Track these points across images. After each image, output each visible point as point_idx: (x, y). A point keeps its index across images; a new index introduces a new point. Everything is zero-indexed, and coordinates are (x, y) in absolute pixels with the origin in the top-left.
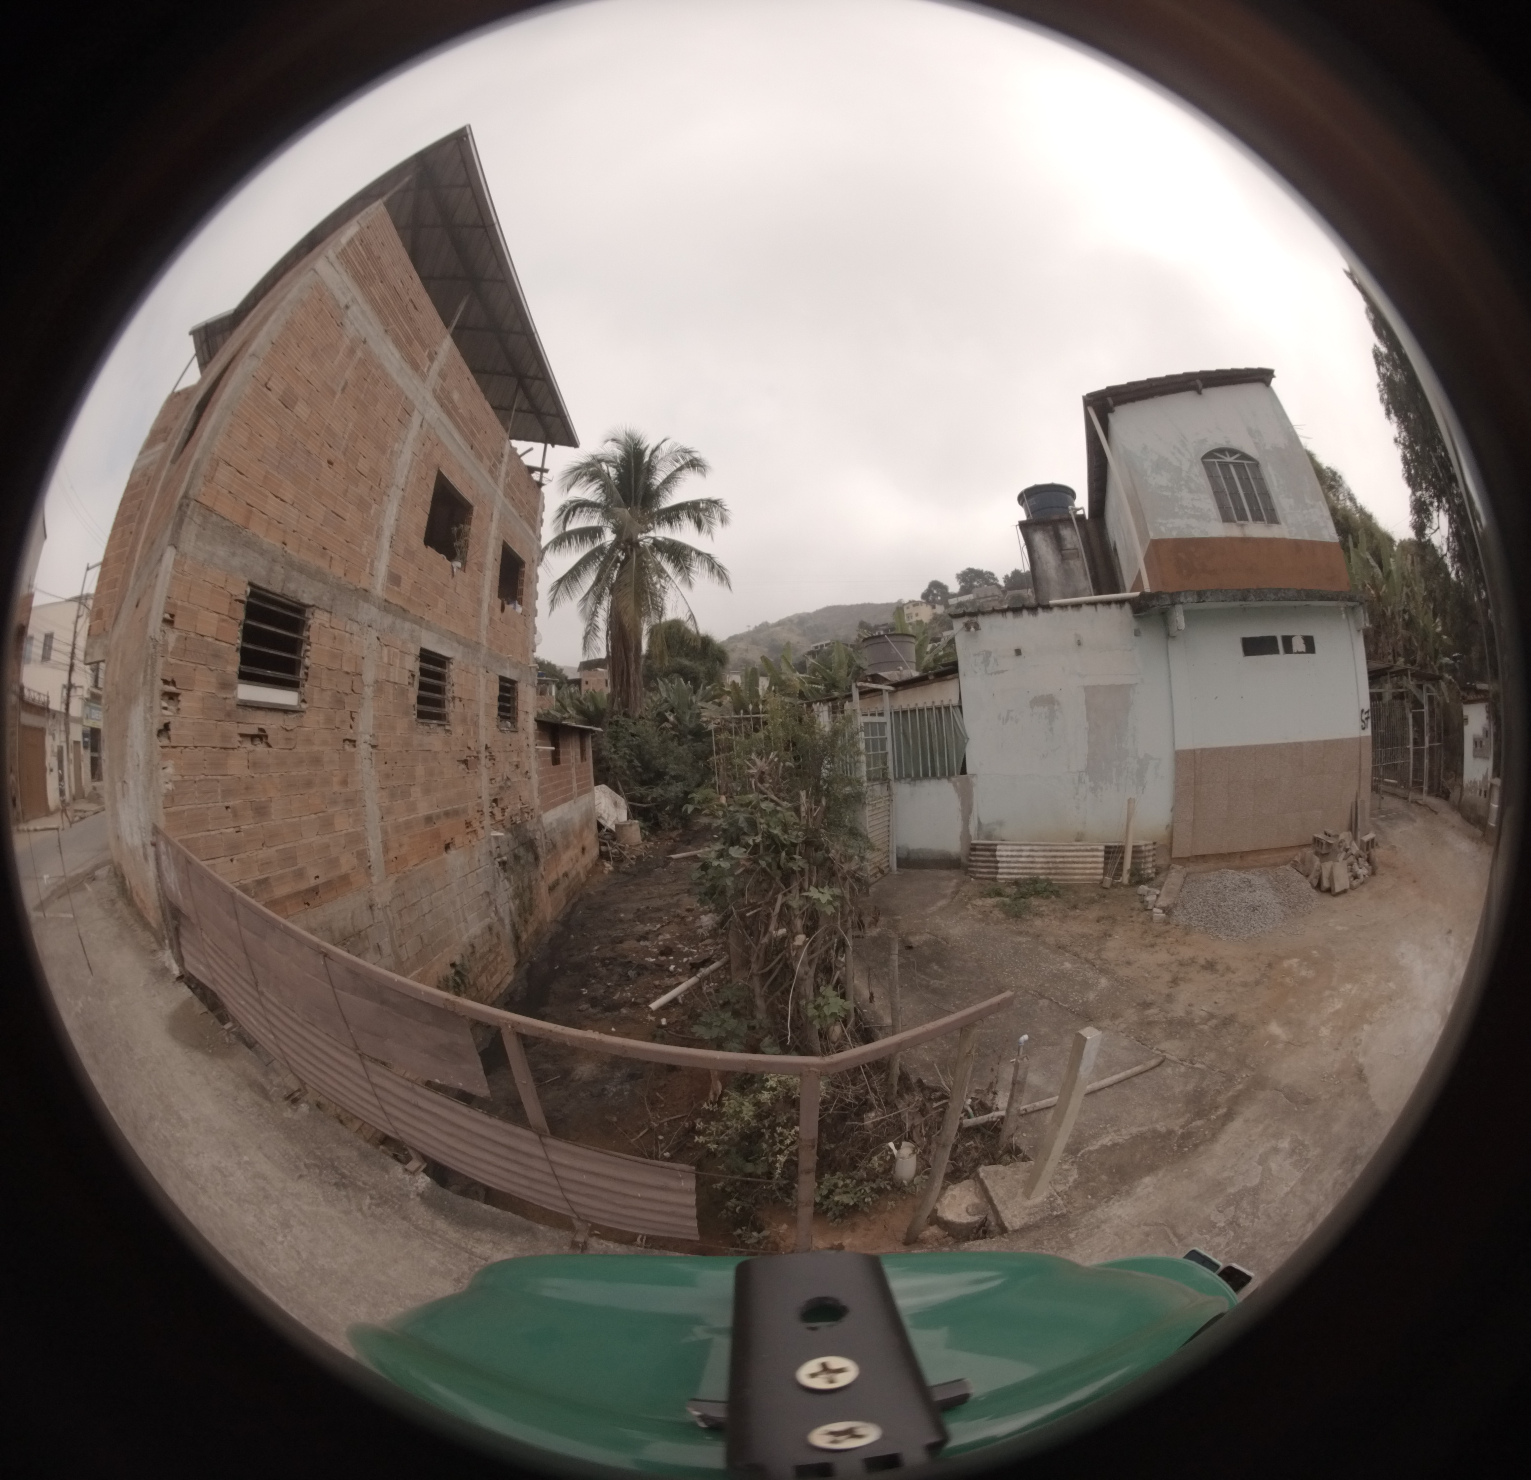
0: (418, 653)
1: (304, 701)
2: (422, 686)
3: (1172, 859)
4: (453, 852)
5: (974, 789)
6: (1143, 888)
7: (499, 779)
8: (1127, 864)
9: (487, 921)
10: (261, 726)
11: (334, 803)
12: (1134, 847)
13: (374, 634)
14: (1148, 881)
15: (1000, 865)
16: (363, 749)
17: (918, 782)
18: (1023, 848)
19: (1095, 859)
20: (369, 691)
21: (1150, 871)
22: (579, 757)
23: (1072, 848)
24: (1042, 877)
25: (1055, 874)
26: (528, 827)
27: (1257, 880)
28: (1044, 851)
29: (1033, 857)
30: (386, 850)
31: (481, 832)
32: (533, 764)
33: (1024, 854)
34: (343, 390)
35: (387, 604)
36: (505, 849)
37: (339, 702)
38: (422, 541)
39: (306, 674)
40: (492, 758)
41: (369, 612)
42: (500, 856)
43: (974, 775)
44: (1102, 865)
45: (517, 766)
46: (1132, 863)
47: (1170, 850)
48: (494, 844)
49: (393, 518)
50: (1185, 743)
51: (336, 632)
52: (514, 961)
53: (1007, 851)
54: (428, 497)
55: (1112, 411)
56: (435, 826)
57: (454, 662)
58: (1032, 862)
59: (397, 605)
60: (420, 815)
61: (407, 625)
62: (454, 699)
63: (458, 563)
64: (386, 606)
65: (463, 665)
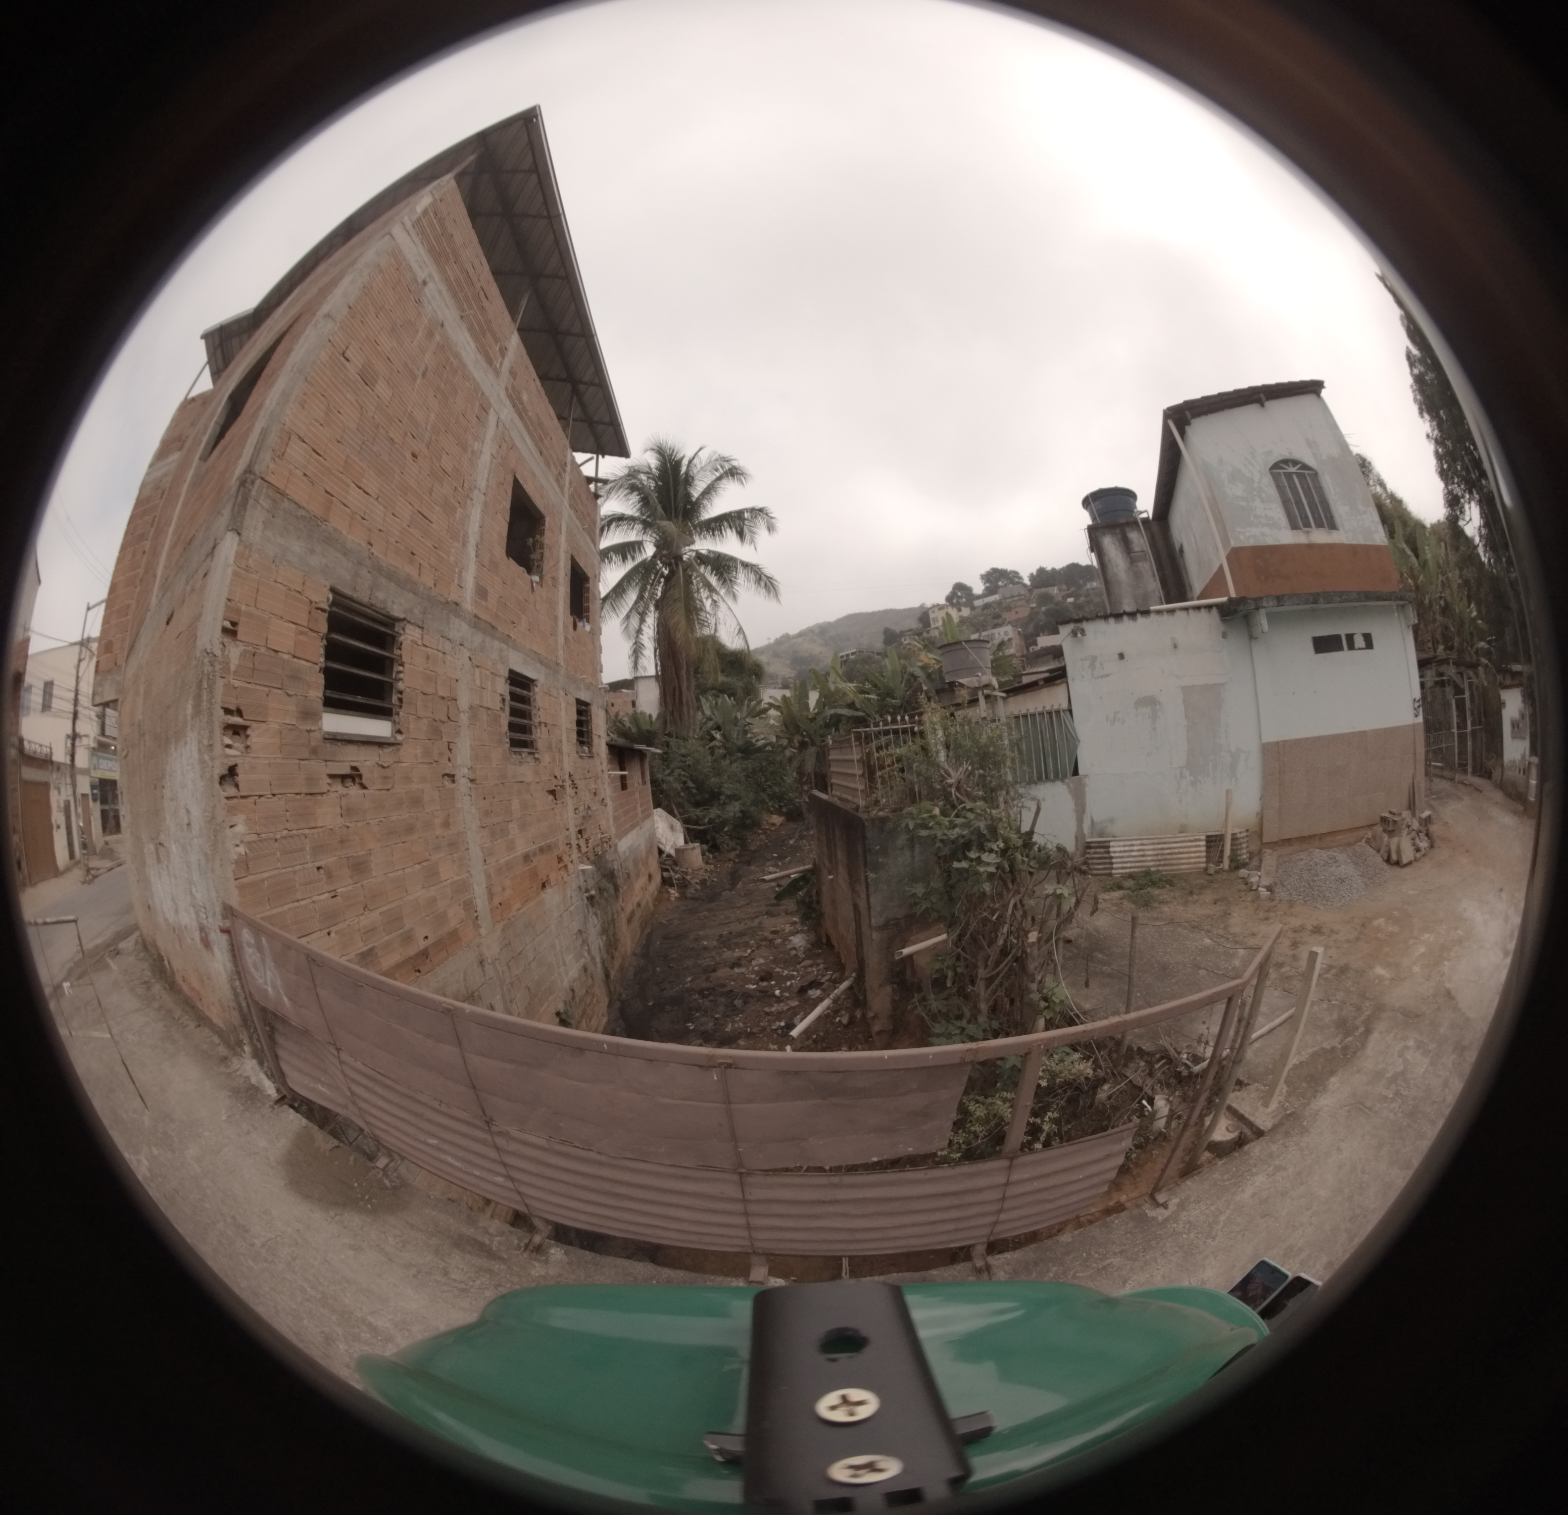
0: (507, 675)
1: (399, 732)
2: (513, 712)
3: (1262, 844)
4: (549, 890)
5: (1087, 789)
6: (1243, 872)
7: (581, 808)
8: (1227, 852)
9: (583, 960)
10: (354, 764)
11: (437, 848)
12: (1233, 835)
13: (467, 654)
14: (1244, 865)
15: (1114, 860)
16: (463, 784)
17: (1033, 786)
18: (1134, 842)
19: (1198, 849)
20: (464, 718)
21: (1245, 857)
22: (640, 781)
23: (1177, 840)
24: (1152, 869)
25: (1164, 865)
26: (607, 857)
27: (1341, 857)
28: (1153, 844)
29: (1143, 850)
30: (491, 895)
31: (570, 866)
32: (608, 791)
33: (1135, 848)
34: (424, 374)
35: (476, 620)
36: (591, 883)
37: (435, 732)
38: (504, 551)
39: (400, 700)
40: (575, 786)
41: (460, 629)
42: (587, 891)
43: (1086, 776)
44: (1204, 854)
45: (595, 794)
46: (1232, 850)
47: (1261, 836)
48: (582, 878)
49: (477, 525)
50: (1272, 735)
51: (429, 651)
52: (607, 1003)
53: (1119, 846)
54: (507, 504)
55: (1189, 423)
56: (533, 864)
57: (539, 685)
58: (1143, 856)
59: (486, 622)
60: (519, 853)
61: (496, 644)
62: (540, 725)
63: (537, 578)
64: (476, 623)
65: (546, 688)
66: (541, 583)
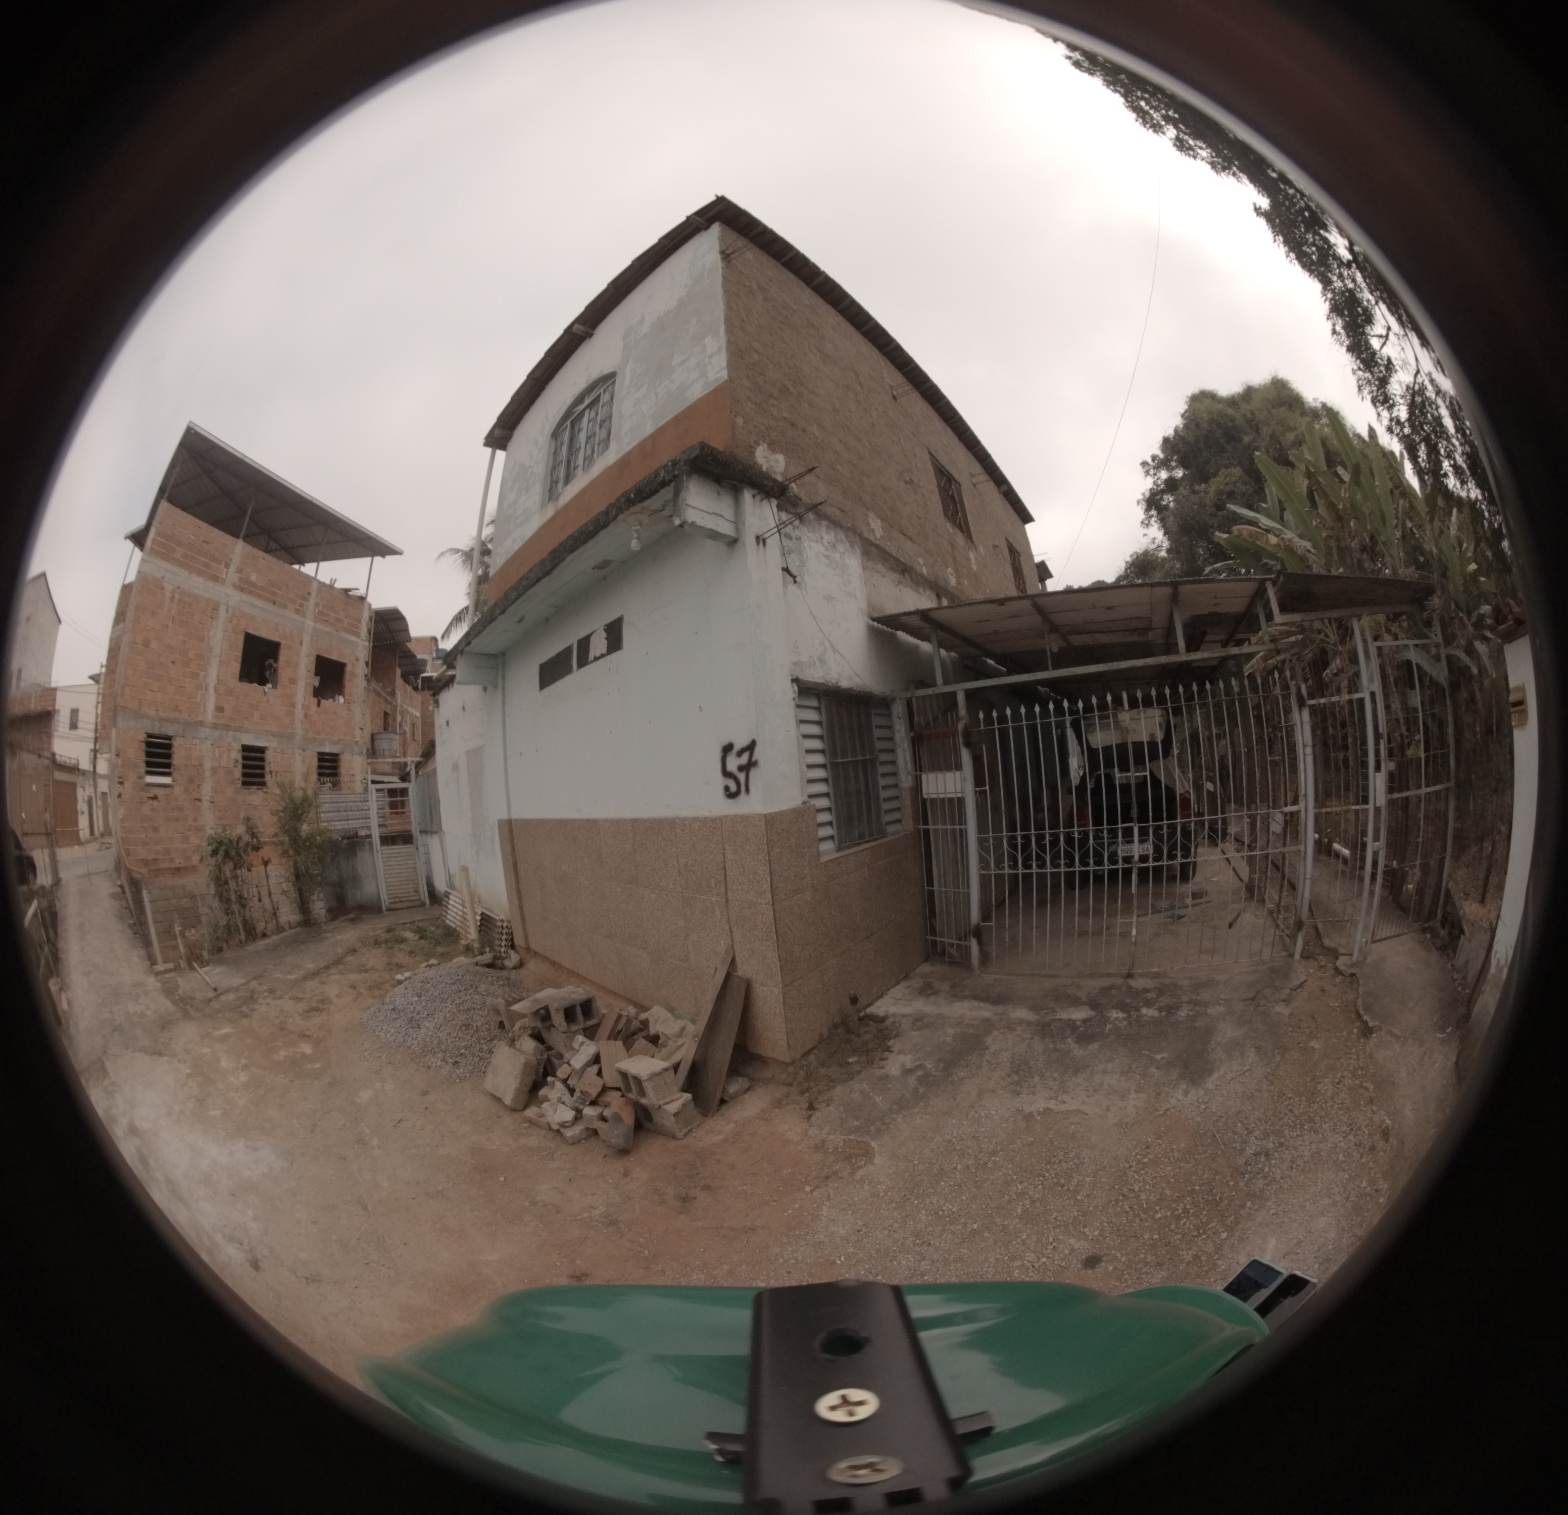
0: (240, 748)
1: (174, 782)
2: (244, 766)
5: (445, 844)
10: (156, 794)
11: (189, 830)
13: (209, 743)
16: (206, 804)
18: (457, 900)
24: (458, 929)
29: (458, 909)
33: (456, 905)
34: (173, 622)
37: (191, 780)
38: (238, 680)
39: (175, 767)
41: (205, 732)
49: (215, 676)
51: (188, 746)
53: (452, 900)
54: (239, 653)
57: (270, 749)
58: (457, 914)
59: (223, 724)
61: (231, 733)
62: (271, 772)
63: (269, 686)
64: (215, 726)
65: (279, 750)
66: (275, 687)
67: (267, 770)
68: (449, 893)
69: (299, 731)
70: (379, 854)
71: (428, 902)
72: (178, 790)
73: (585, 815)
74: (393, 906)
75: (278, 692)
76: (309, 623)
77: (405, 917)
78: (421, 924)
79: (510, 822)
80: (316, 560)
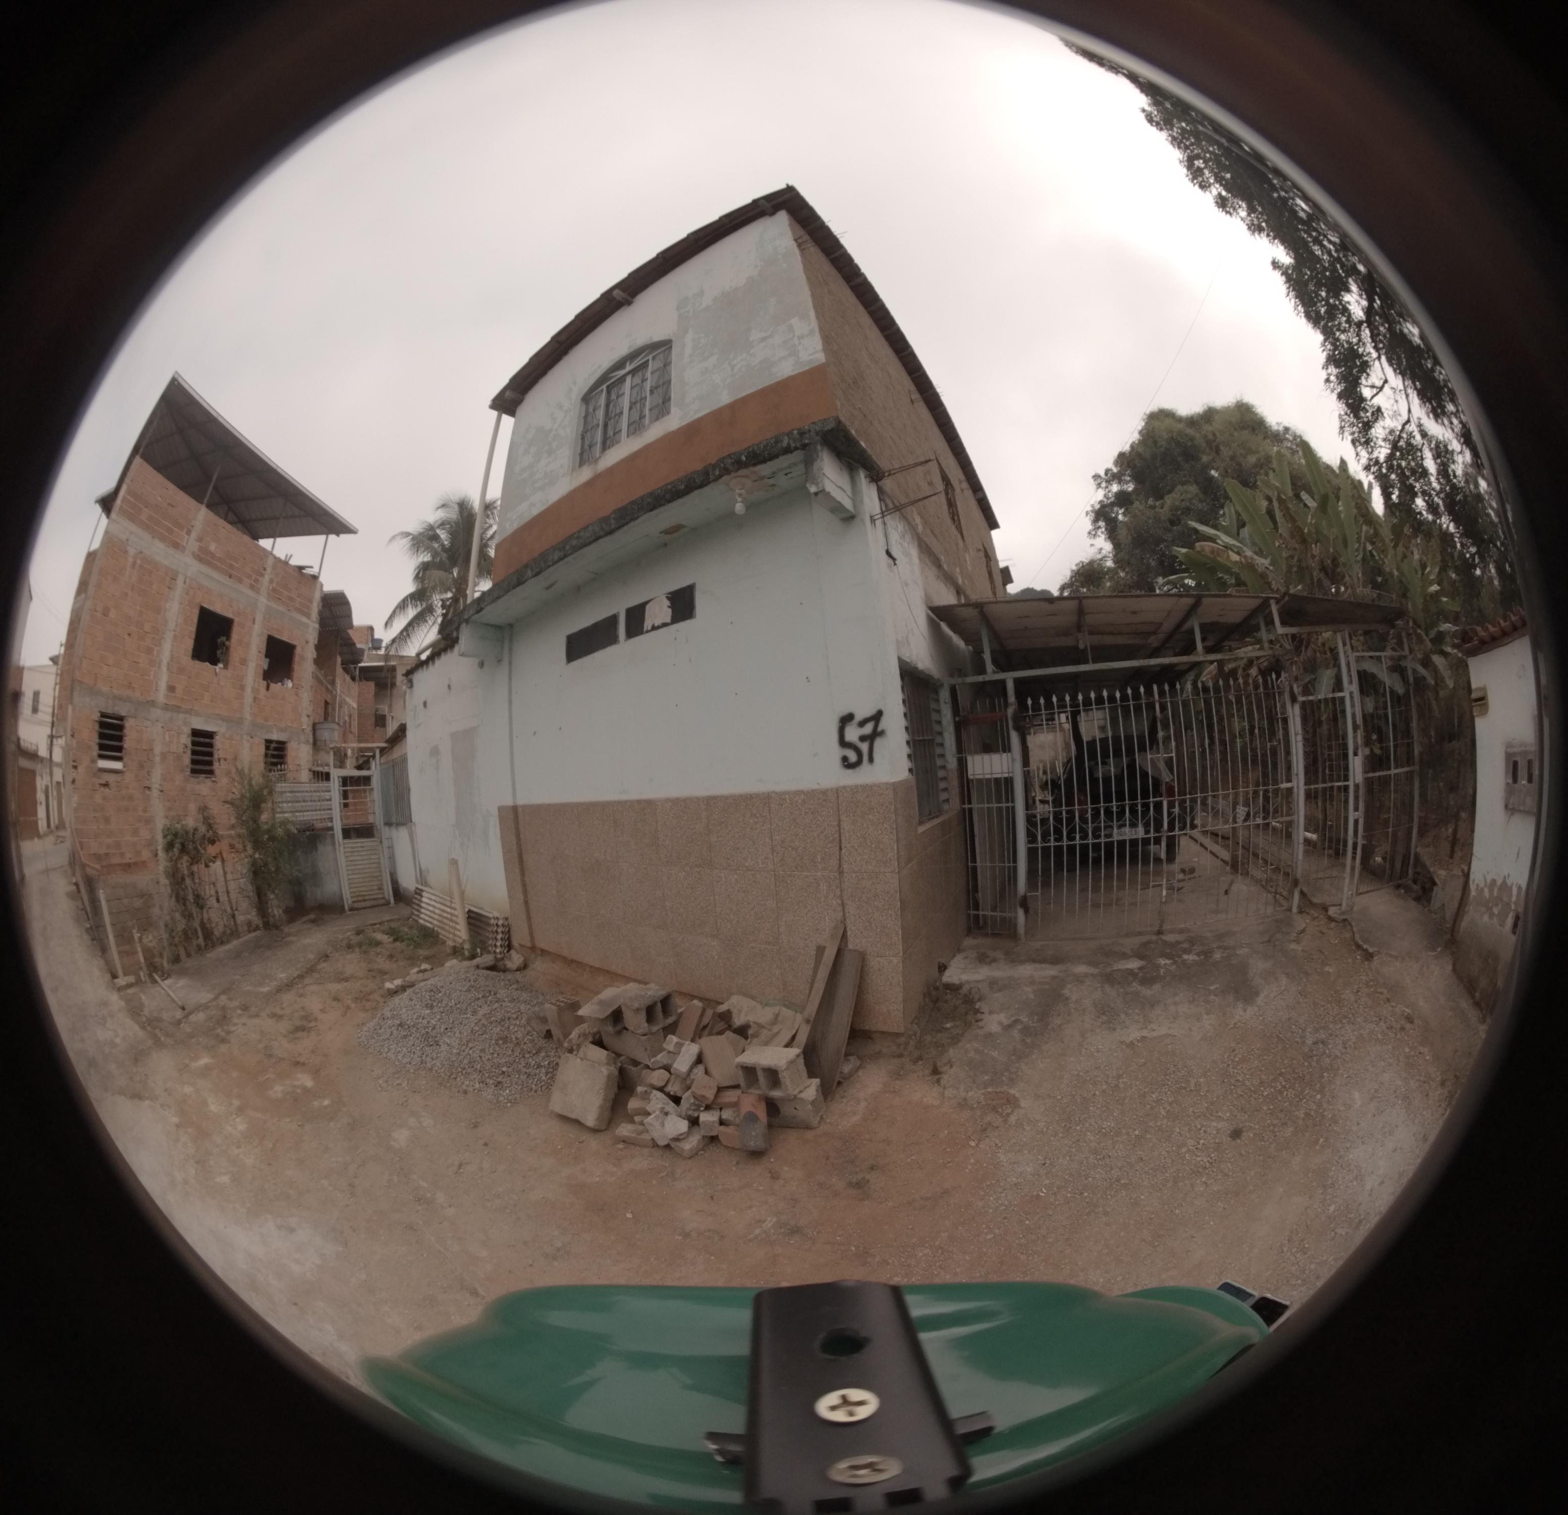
0: (190, 732)
1: (125, 767)
2: (194, 753)
5: (416, 837)
10: (108, 781)
11: (140, 821)
13: (160, 725)
15: (423, 910)
16: (155, 792)
24: (436, 929)
28: (439, 903)
29: (434, 907)
35: (167, 706)
37: (142, 766)
38: (190, 658)
39: (126, 753)
43: (414, 824)
49: (169, 652)
51: (139, 728)
53: (426, 897)
54: (193, 628)
57: (219, 734)
58: (434, 913)
59: (174, 705)
62: (219, 760)
63: (221, 665)
64: (166, 708)
65: (227, 735)
66: (226, 667)
67: (216, 757)
68: (422, 891)
69: (248, 716)
70: (342, 848)
71: (392, 901)
72: (129, 777)
73: (634, 796)
74: (356, 905)
75: (229, 673)
76: (263, 600)
77: (372, 917)
78: (394, 925)
79: (515, 808)
80: (273, 535)
